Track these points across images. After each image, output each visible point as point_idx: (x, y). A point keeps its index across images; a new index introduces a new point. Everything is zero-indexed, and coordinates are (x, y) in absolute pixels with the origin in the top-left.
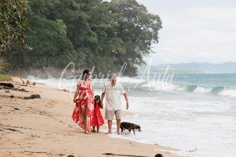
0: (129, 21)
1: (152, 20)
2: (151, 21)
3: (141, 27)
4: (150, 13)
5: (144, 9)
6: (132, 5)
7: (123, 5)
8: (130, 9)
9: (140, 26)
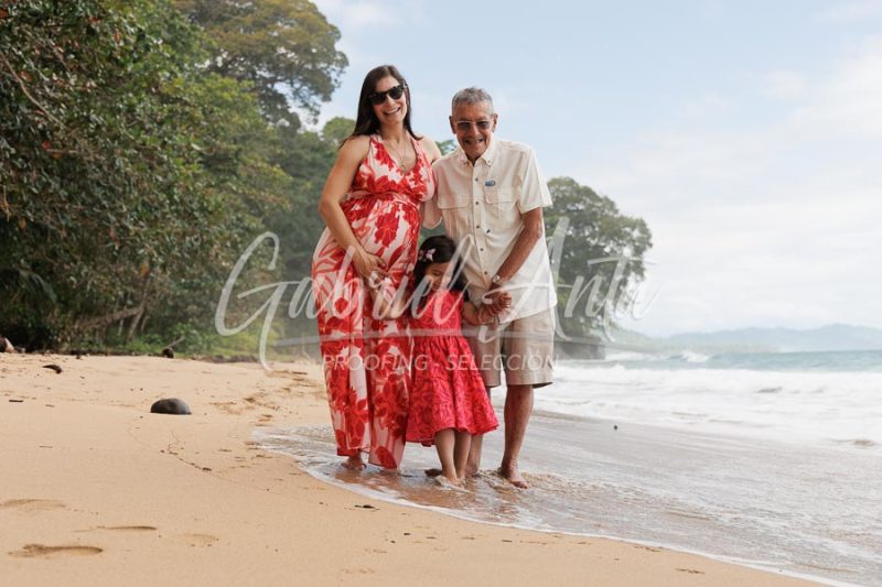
0: (578, 233)
1: (628, 229)
2: (626, 232)
3: (604, 247)
4: (625, 215)
5: (612, 205)
6: (584, 198)
7: (562, 199)
8: (581, 207)
9: (602, 244)
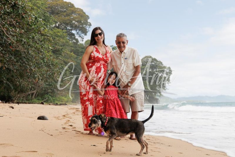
0: (152, 71)
4: (165, 66)
5: (161, 63)
6: (154, 61)
8: (153, 64)
